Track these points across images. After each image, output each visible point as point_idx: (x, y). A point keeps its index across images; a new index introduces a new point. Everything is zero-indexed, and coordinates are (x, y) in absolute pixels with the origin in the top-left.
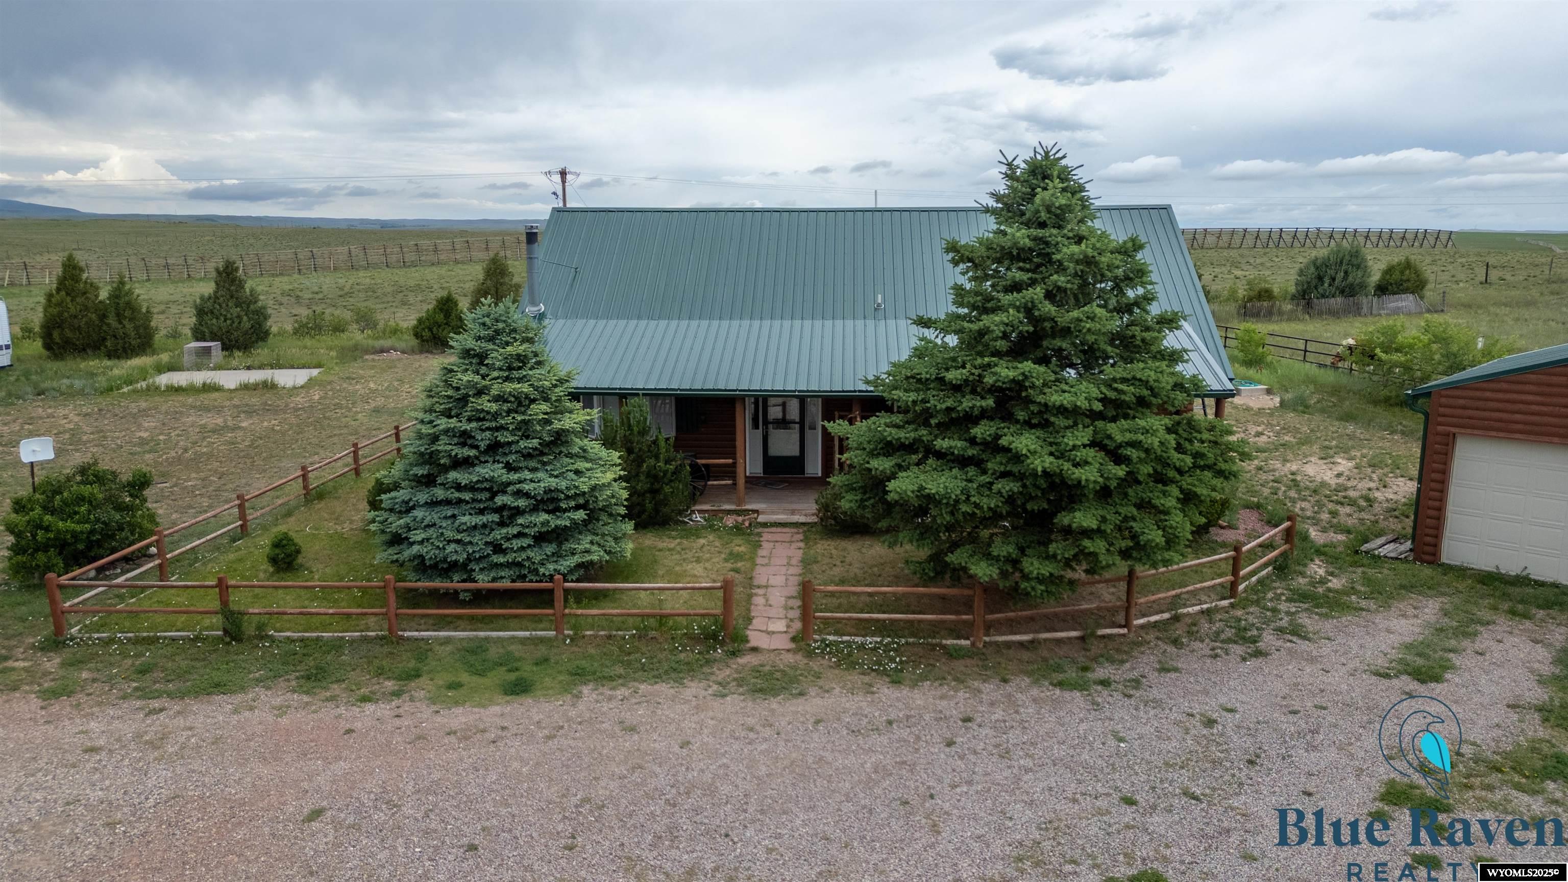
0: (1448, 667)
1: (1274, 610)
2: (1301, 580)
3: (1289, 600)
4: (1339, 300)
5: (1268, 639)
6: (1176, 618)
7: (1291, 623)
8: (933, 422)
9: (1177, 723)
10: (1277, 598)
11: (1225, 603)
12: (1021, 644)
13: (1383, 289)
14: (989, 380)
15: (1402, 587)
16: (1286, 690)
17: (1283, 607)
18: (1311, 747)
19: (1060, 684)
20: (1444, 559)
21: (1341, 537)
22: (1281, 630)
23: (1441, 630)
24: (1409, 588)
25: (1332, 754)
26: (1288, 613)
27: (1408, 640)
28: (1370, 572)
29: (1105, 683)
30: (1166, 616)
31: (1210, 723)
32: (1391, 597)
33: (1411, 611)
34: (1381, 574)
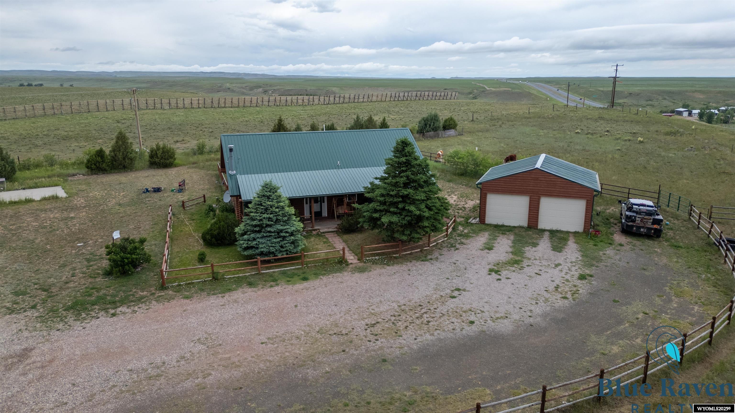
0: (493, 247)
1: (456, 239)
2: (459, 231)
3: (458, 236)
4: (432, 132)
5: (458, 246)
6: (437, 244)
7: (461, 241)
8: (387, 204)
9: (449, 265)
10: (455, 236)
11: (446, 239)
12: (409, 254)
13: (445, 128)
14: (401, 194)
15: (479, 230)
16: (466, 256)
17: (457, 238)
18: (474, 265)
19: (422, 261)
20: (486, 223)
21: (462, 219)
22: (459, 243)
23: (490, 239)
24: (481, 230)
25: (478, 266)
26: (459, 240)
27: (484, 242)
28: (472, 227)
29: (431, 259)
30: (435, 243)
31: (455, 264)
32: (478, 233)
33: (483, 236)
34: (474, 227)
